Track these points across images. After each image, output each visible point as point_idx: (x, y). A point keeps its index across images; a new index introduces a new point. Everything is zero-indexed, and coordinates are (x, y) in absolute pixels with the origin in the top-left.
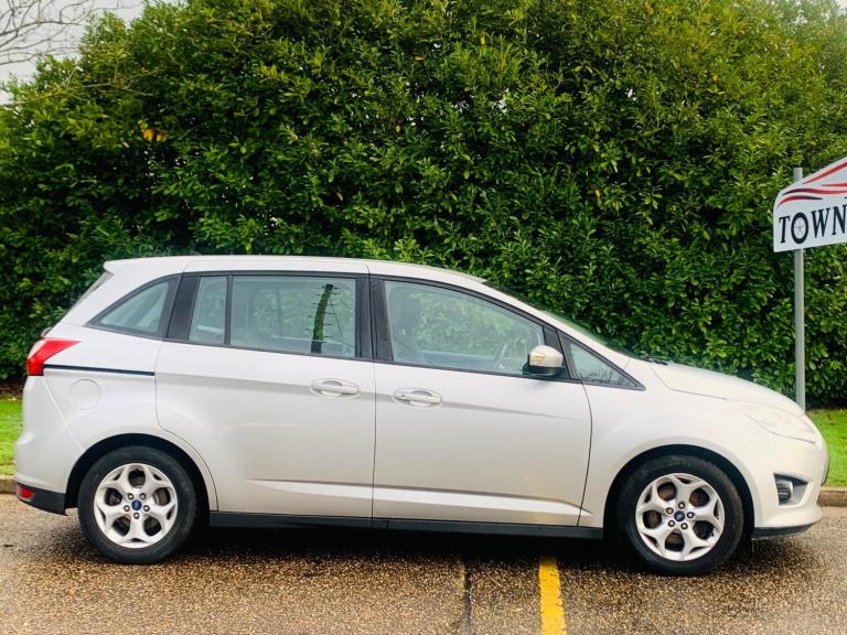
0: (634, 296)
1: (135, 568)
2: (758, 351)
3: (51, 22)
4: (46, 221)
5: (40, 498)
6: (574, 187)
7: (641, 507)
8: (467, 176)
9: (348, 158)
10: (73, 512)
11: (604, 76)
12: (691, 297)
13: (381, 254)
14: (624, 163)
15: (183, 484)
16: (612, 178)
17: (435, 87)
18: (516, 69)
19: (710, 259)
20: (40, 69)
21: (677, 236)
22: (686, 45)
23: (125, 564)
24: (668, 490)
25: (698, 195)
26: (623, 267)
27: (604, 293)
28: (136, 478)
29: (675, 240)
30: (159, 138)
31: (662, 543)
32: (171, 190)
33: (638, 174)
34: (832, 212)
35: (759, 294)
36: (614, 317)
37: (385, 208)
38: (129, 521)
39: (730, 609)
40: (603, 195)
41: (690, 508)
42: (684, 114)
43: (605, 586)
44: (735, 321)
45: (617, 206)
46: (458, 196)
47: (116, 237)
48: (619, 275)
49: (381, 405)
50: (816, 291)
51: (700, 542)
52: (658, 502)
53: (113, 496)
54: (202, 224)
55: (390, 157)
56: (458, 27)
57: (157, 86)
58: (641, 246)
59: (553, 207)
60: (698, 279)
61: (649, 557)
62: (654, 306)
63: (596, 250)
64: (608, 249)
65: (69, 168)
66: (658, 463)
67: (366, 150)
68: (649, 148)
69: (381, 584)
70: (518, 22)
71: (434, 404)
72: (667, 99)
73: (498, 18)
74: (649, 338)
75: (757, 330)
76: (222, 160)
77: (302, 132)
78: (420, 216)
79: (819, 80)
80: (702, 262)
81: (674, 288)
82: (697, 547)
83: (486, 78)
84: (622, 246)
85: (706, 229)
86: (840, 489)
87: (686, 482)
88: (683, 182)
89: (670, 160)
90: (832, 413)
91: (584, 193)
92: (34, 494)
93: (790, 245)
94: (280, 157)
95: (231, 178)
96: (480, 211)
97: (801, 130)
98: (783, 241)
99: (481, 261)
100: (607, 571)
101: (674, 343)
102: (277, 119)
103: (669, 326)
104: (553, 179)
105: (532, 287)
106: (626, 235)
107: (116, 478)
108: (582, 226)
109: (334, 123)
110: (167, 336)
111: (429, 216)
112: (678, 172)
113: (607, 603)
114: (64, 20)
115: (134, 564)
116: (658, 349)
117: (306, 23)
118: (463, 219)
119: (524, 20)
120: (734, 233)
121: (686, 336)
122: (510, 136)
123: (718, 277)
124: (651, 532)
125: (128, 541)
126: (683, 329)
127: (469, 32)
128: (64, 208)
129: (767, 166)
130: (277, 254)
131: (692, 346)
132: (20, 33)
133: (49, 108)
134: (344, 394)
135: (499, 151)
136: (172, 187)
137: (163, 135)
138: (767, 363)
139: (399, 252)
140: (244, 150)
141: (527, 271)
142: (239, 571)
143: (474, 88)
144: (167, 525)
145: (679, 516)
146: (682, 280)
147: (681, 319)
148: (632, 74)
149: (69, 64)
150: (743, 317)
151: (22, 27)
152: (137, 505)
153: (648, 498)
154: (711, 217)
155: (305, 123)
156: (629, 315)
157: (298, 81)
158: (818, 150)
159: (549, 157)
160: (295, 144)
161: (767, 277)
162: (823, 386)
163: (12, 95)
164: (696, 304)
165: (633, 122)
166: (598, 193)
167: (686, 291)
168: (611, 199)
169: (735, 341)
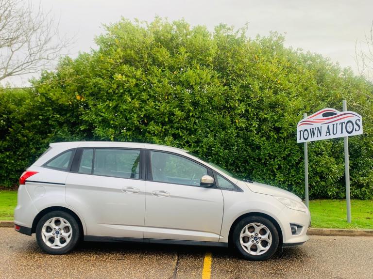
0: (250, 158)
1: (56, 256)
2: (295, 179)
3: (45, 59)
4: (41, 129)
5: (22, 230)
6: (229, 119)
7: (242, 235)
8: (191, 114)
9: (148, 108)
10: (34, 235)
11: (240, 80)
12: (270, 158)
13: (159, 142)
14: (247, 111)
15: (74, 225)
16: (243, 116)
17: (181, 83)
18: (209, 78)
19: (277, 145)
20: (42, 75)
21: (265, 137)
22: (268, 70)
23: (52, 254)
24: (251, 229)
25: (272, 122)
26: (246, 148)
27: (240, 157)
28: (57, 222)
29: (264, 138)
30: (82, 100)
31: (249, 249)
32: (86, 118)
33: (252, 115)
34: (317, 129)
35: (295, 158)
36: (243, 166)
37: (161, 126)
38: (54, 238)
39: (272, 273)
40: (239, 122)
41: (260, 235)
42: (268, 94)
43: (228, 264)
44: (286, 168)
45: (244, 126)
46: (187, 121)
47: (65, 135)
48: (245, 150)
49: (148, 196)
50: (315, 157)
51: (263, 248)
52: (248, 233)
53: (49, 229)
54: (96, 130)
55: (163, 107)
56: (189, 63)
57: (82, 82)
58: (253, 140)
59: (221, 126)
60: (273, 152)
61: (244, 254)
62: (257, 162)
63: (237, 142)
64: (241, 141)
65: (50, 109)
66: (248, 219)
67: (154, 105)
68: (255, 106)
69: (145, 263)
70: (210, 62)
71: (167, 196)
72: (262, 89)
73: (203, 60)
74: (256, 173)
75: (294, 171)
76: (104, 108)
77: (133, 99)
78: (174, 128)
79: (314, 82)
80: (274, 146)
81: (264, 155)
82: (262, 250)
83: (198, 81)
84: (246, 139)
85: (275, 134)
86: (318, 229)
87: (258, 226)
88: (267, 118)
89: (263, 110)
90: (321, 201)
91: (232, 121)
92: (20, 228)
93: (302, 141)
94: (124, 107)
95: (106, 115)
96: (195, 127)
97: (309, 100)
98: (300, 139)
99: (196, 145)
100: (230, 259)
101: (265, 175)
102: (123, 93)
103: (263, 169)
104: (221, 116)
105: (214, 154)
106: (247, 135)
107: (50, 223)
108: (232, 133)
109: (143, 96)
110: (71, 171)
111: (178, 129)
112: (266, 114)
113: (227, 271)
114: (50, 58)
115: (56, 254)
116: (259, 177)
117: (136, 60)
118: (190, 130)
119: (213, 61)
120: (285, 135)
121: (269, 172)
122: (206, 100)
123: (280, 151)
124: (245, 244)
125: (54, 246)
126: (267, 170)
127: (193, 65)
128: (48, 124)
129: (296, 112)
130: (123, 141)
131: (271, 176)
132: (33, 62)
133: (44, 88)
134: (134, 192)
135: (202, 106)
136: (86, 117)
137: (84, 98)
138: (298, 183)
139: (166, 141)
140: (111, 105)
141: (213, 148)
142: (94, 257)
143: (194, 84)
144: (68, 240)
145: (256, 239)
146: (267, 152)
147: (267, 167)
148: (250, 80)
149: (52, 74)
150: (289, 166)
151: (34, 60)
152: (57, 233)
153: (244, 232)
154: (277, 130)
155: (133, 95)
156: (248, 165)
157: (130, 80)
158: (316, 107)
159: (220, 108)
160: (130, 102)
161: (298, 152)
162: (318, 191)
163: (32, 84)
164: (272, 161)
165: (249, 97)
166: (237, 121)
167: (269, 156)
168: (242, 123)
169: (286, 175)
